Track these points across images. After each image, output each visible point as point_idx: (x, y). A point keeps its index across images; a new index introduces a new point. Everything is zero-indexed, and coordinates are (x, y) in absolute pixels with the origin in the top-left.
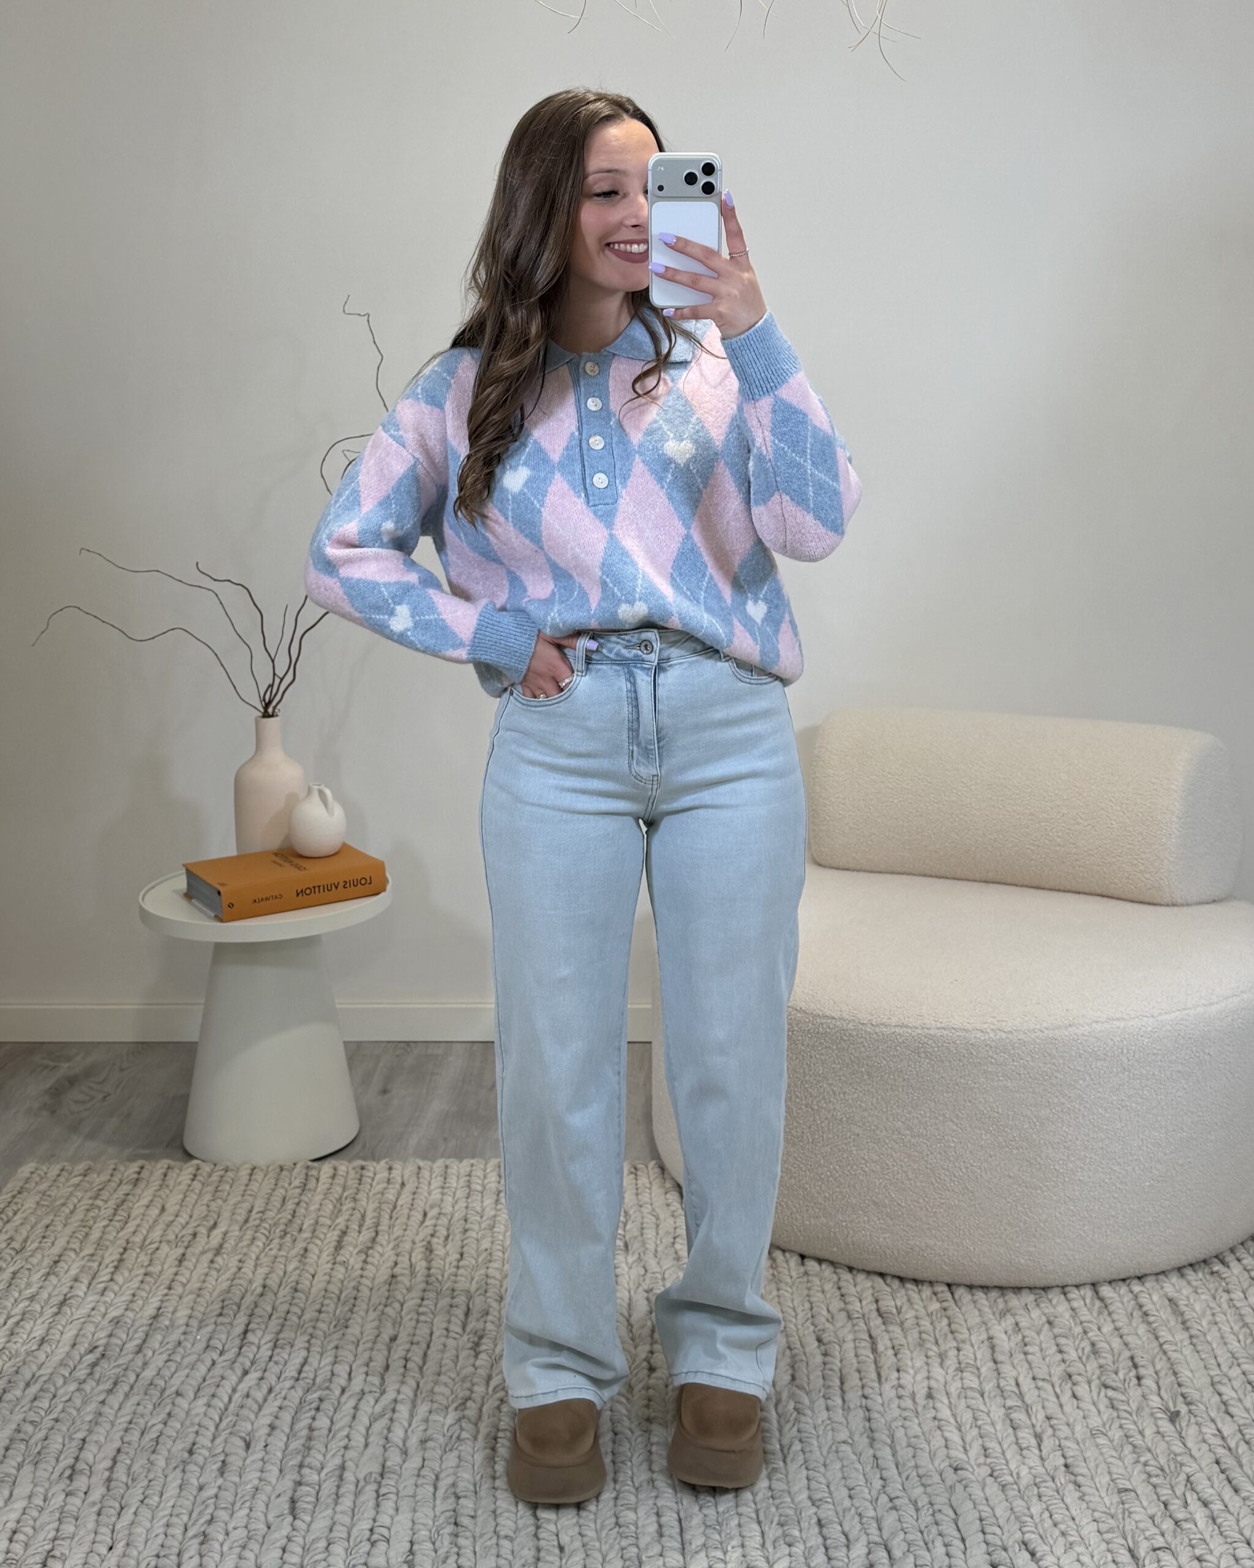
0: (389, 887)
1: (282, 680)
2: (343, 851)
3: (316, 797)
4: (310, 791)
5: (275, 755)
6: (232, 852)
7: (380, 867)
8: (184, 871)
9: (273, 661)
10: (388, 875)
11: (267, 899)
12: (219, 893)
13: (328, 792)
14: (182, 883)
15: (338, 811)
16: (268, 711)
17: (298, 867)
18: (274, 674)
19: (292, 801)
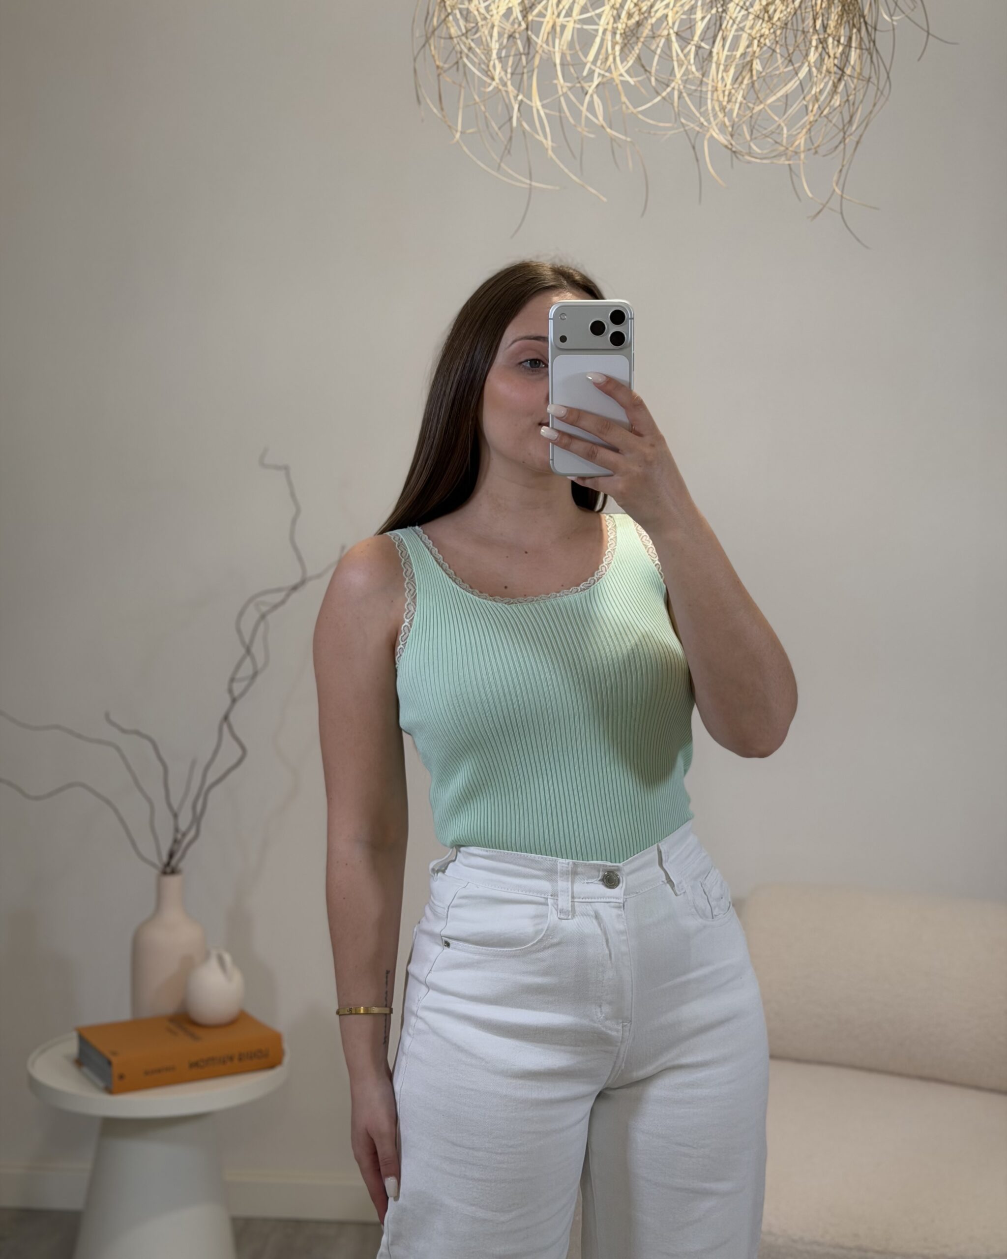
0: (286, 1060)
1: (184, 835)
2: (240, 1020)
3: (214, 963)
4: (207, 956)
5: (173, 914)
6: (125, 1015)
7: (276, 1039)
8: (74, 1036)
9: (176, 816)
10: (286, 1046)
11: (159, 1071)
12: (110, 1063)
13: (227, 958)
14: (72, 1047)
15: (237, 976)
16: (169, 869)
17: (194, 1037)
18: (177, 830)
19: (188, 966)
